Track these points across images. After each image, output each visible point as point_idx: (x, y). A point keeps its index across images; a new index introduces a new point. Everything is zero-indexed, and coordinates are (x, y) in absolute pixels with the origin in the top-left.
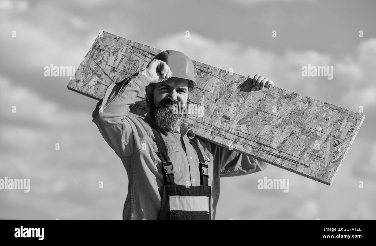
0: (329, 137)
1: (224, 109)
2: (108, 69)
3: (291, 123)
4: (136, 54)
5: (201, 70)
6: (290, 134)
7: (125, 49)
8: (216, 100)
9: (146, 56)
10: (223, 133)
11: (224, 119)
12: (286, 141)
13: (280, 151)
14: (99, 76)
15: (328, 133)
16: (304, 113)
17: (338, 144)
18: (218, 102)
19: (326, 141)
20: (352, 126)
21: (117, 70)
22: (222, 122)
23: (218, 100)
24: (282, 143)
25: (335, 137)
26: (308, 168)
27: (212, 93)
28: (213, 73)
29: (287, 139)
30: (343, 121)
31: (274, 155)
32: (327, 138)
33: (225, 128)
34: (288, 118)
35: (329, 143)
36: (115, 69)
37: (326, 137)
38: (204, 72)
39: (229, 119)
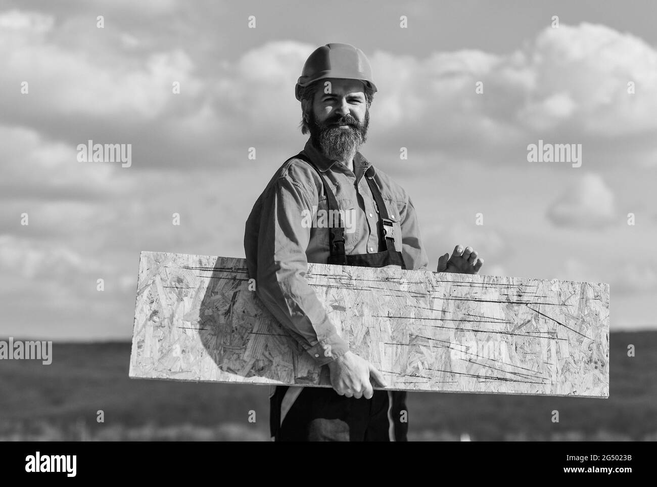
0: (170, 325)
1: (349, 322)
2: (562, 332)
3: (236, 329)
4: (530, 372)
5: (415, 376)
6: (231, 312)
7: (554, 376)
8: (368, 333)
9: (515, 374)
10: (332, 282)
11: (342, 305)
12: (233, 297)
13: (235, 279)
14: (568, 316)
15: (174, 329)
16: (224, 351)
17: (151, 316)
18: (365, 330)
19: (172, 316)
20: (142, 351)
21: (546, 335)
22: (342, 299)
23: (366, 333)
24: (237, 292)
25: (161, 326)
26: (182, 265)
27: (380, 343)
28: (395, 378)
29: (232, 301)
30: (159, 357)
31: (240, 271)
32: (172, 321)
33: (333, 291)
34: (245, 337)
35: (166, 313)
36: (551, 336)
37: (175, 322)
38: (410, 374)
39: (335, 308)
